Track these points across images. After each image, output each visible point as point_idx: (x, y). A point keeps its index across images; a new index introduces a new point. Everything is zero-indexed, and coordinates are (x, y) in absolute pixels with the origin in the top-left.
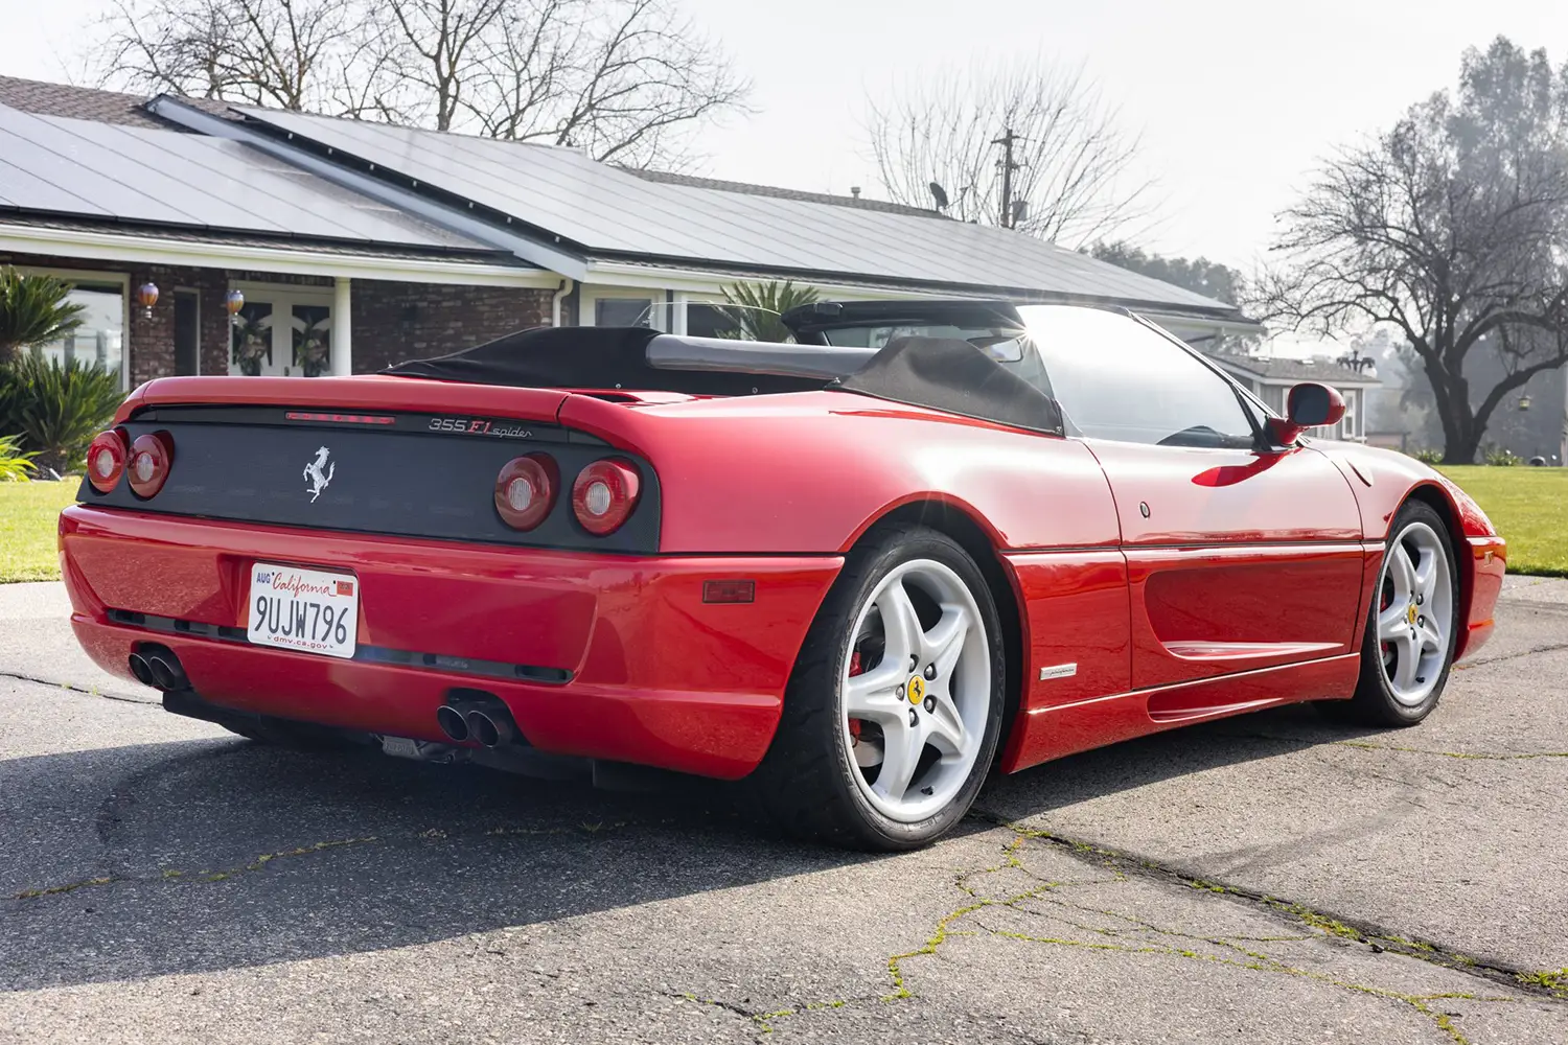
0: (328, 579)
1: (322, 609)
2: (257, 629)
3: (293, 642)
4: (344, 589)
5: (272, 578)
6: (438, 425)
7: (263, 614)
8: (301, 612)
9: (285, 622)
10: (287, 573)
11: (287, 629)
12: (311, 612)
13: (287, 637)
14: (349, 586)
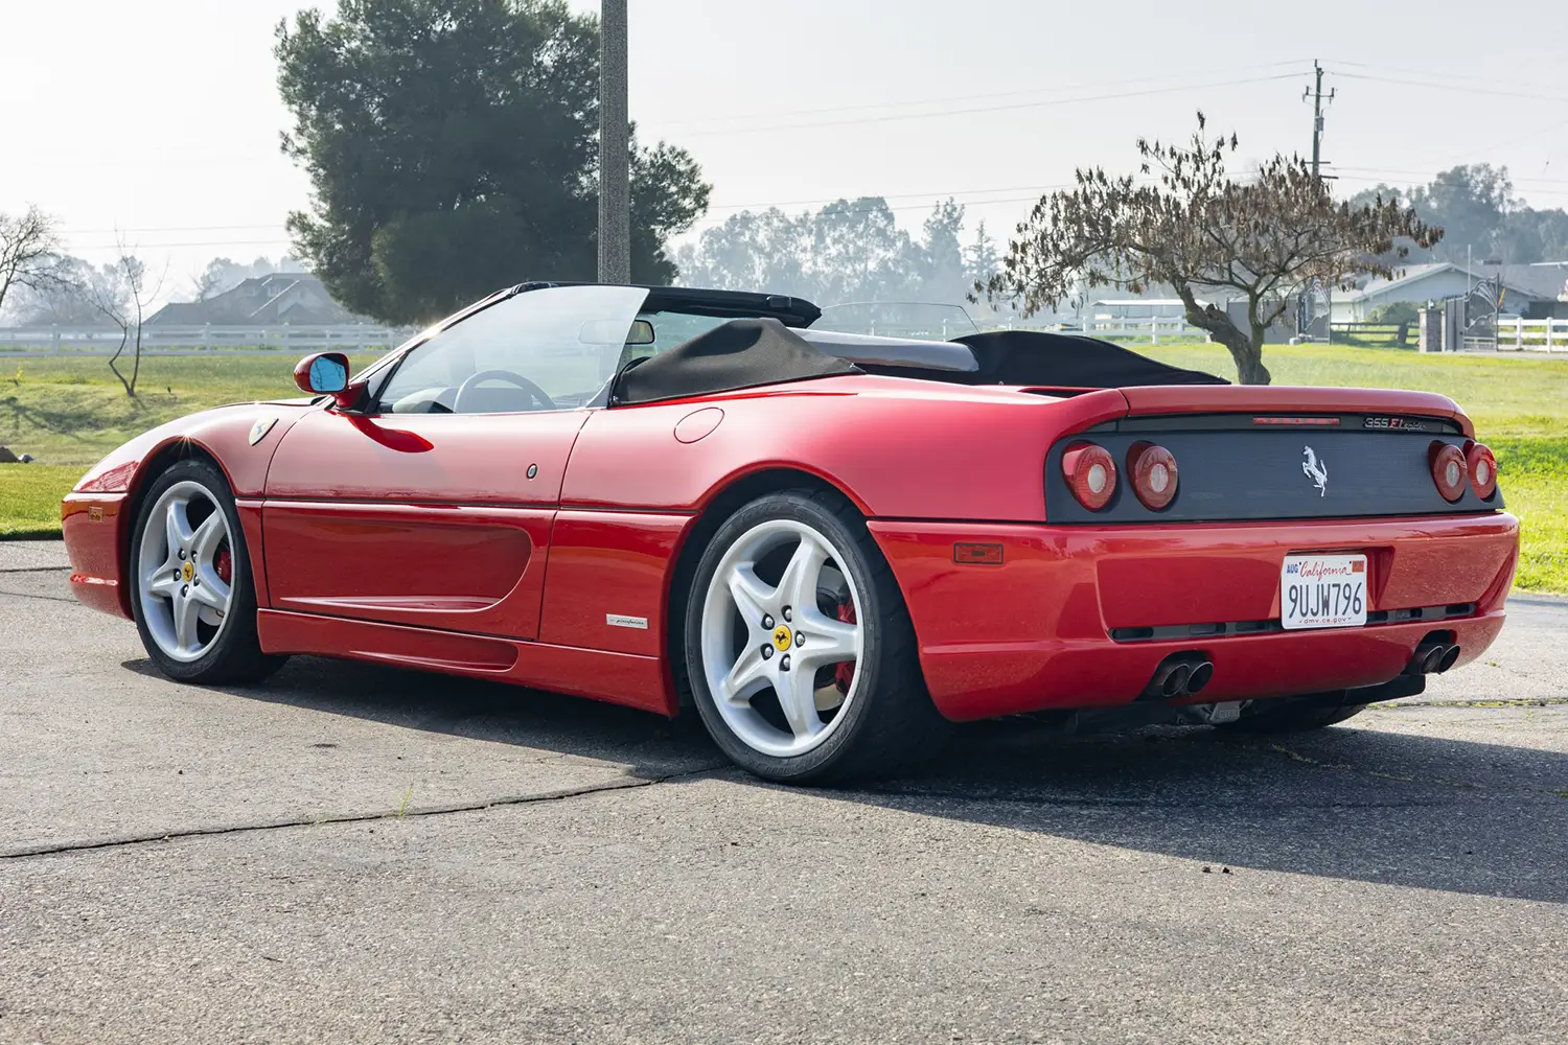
0: (1345, 561)
1: (1342, 587)
2: (1291, 616)
3: (1320, 621)
4: (1357, 567)
5: (1300, 567)
6: (1373, 424)
7: (1295, 601)
8: (1326, 593)
9: (1313, 605)
10: (1312, 561)
11: (1315, 611)
12: (1334, 591)
13: (1316, 618)
14: (1361, 563)
